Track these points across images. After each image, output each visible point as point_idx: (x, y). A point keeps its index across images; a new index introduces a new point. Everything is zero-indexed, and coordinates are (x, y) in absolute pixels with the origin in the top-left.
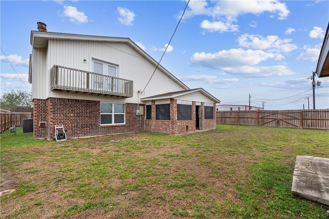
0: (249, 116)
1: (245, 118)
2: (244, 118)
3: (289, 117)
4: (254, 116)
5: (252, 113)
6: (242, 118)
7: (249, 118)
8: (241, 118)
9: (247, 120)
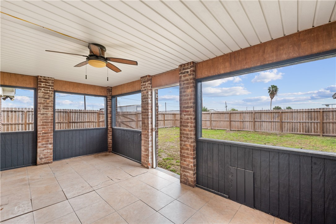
0: (87, 119)
1: (80, 122)
2: (77, 123)
3: (128, 119)
4: (94, 119)
5: (91, 114)
6: (75, 122)
7: (86, 122)
8: (73, 122)
9: (84, 125)
